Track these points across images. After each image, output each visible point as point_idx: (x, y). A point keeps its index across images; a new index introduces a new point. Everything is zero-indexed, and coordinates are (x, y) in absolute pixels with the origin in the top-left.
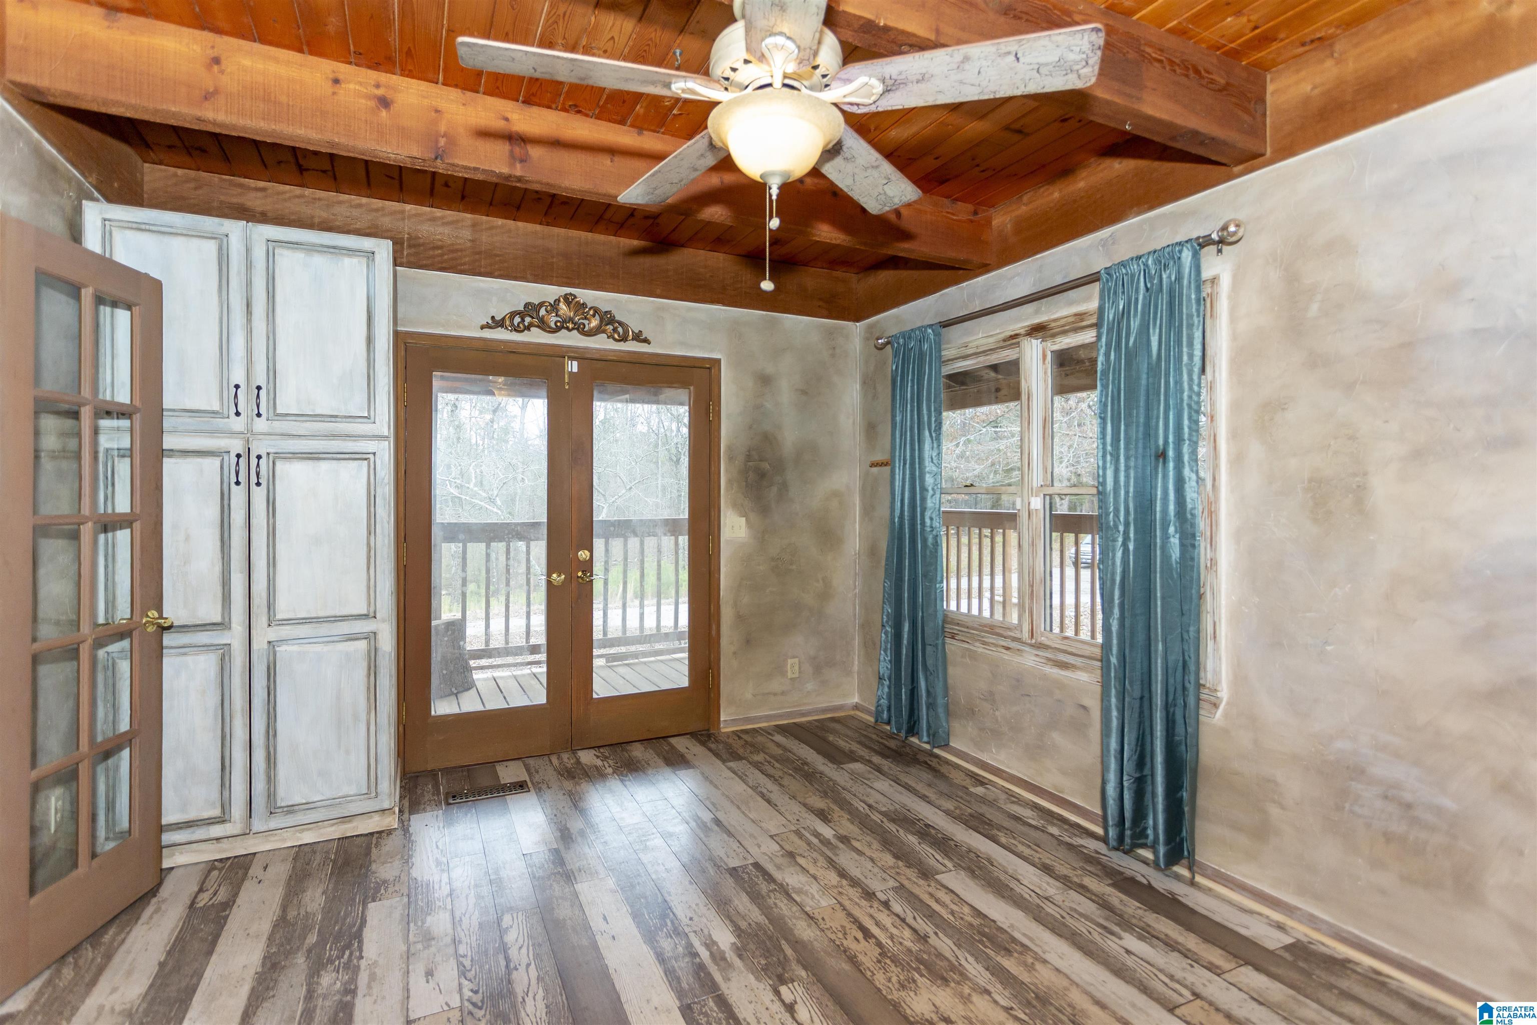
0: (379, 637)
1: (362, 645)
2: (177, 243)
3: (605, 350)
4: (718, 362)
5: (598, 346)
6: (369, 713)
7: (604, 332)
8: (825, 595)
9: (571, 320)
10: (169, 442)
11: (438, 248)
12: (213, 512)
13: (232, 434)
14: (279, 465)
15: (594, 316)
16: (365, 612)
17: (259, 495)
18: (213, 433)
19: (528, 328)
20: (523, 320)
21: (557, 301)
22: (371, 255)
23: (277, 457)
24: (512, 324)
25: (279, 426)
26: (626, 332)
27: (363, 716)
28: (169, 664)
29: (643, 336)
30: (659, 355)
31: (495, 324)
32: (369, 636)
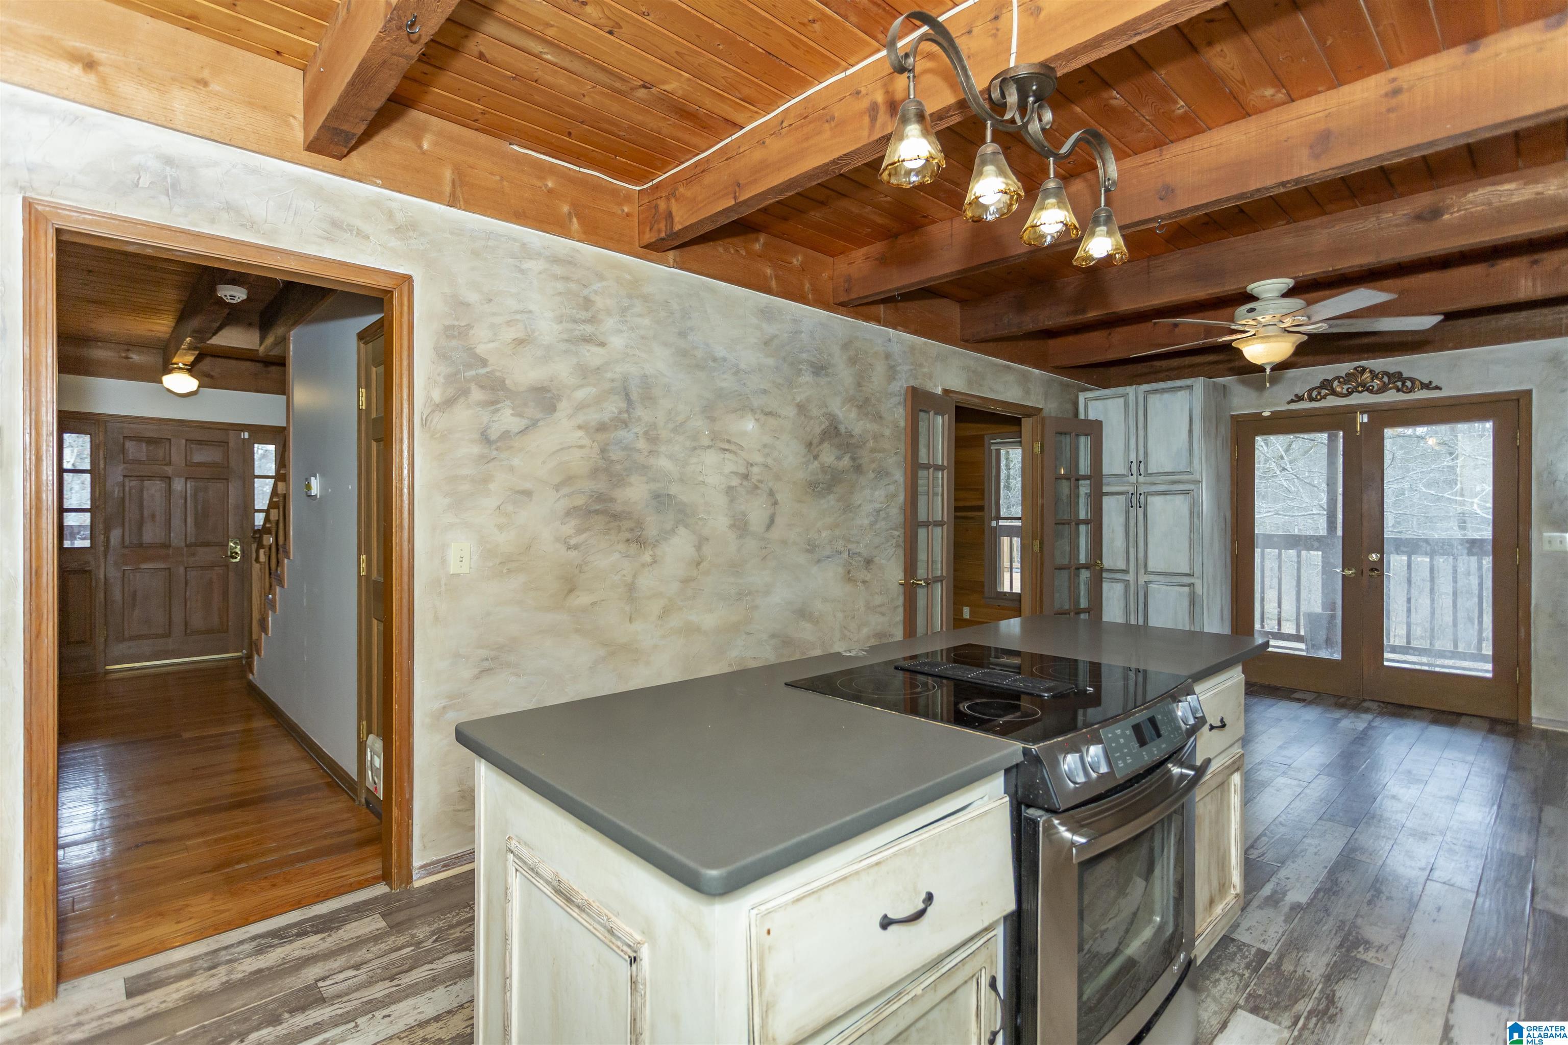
0: (1195, 586)
1: (1187, 589)
2: (1109, 402)
3: (1395, 402)
4: (1528, 391)
5: (1388, 400)
7: (1393, 388)
9: (1362, 384)
10: (1105, 489)
12: (1122, 520)
13: (1130, 484)
14: (1149, 498)
15: (1383, 378)
16: (1188, 573)
17: (1141, 511)
18: (1123, 484)
19: (1324, 397)
20: (1319, 393)
21: (1347, 375)
22: (1189, 389)
23: (1147, 494)
24: (1311, 397)
25: (1149, 479)
26: (1415, 385)
28: (1105, 586)
29: (1433, 385)
30: (1450, 397)
31: (1299, 398)
32: (1191, 585)
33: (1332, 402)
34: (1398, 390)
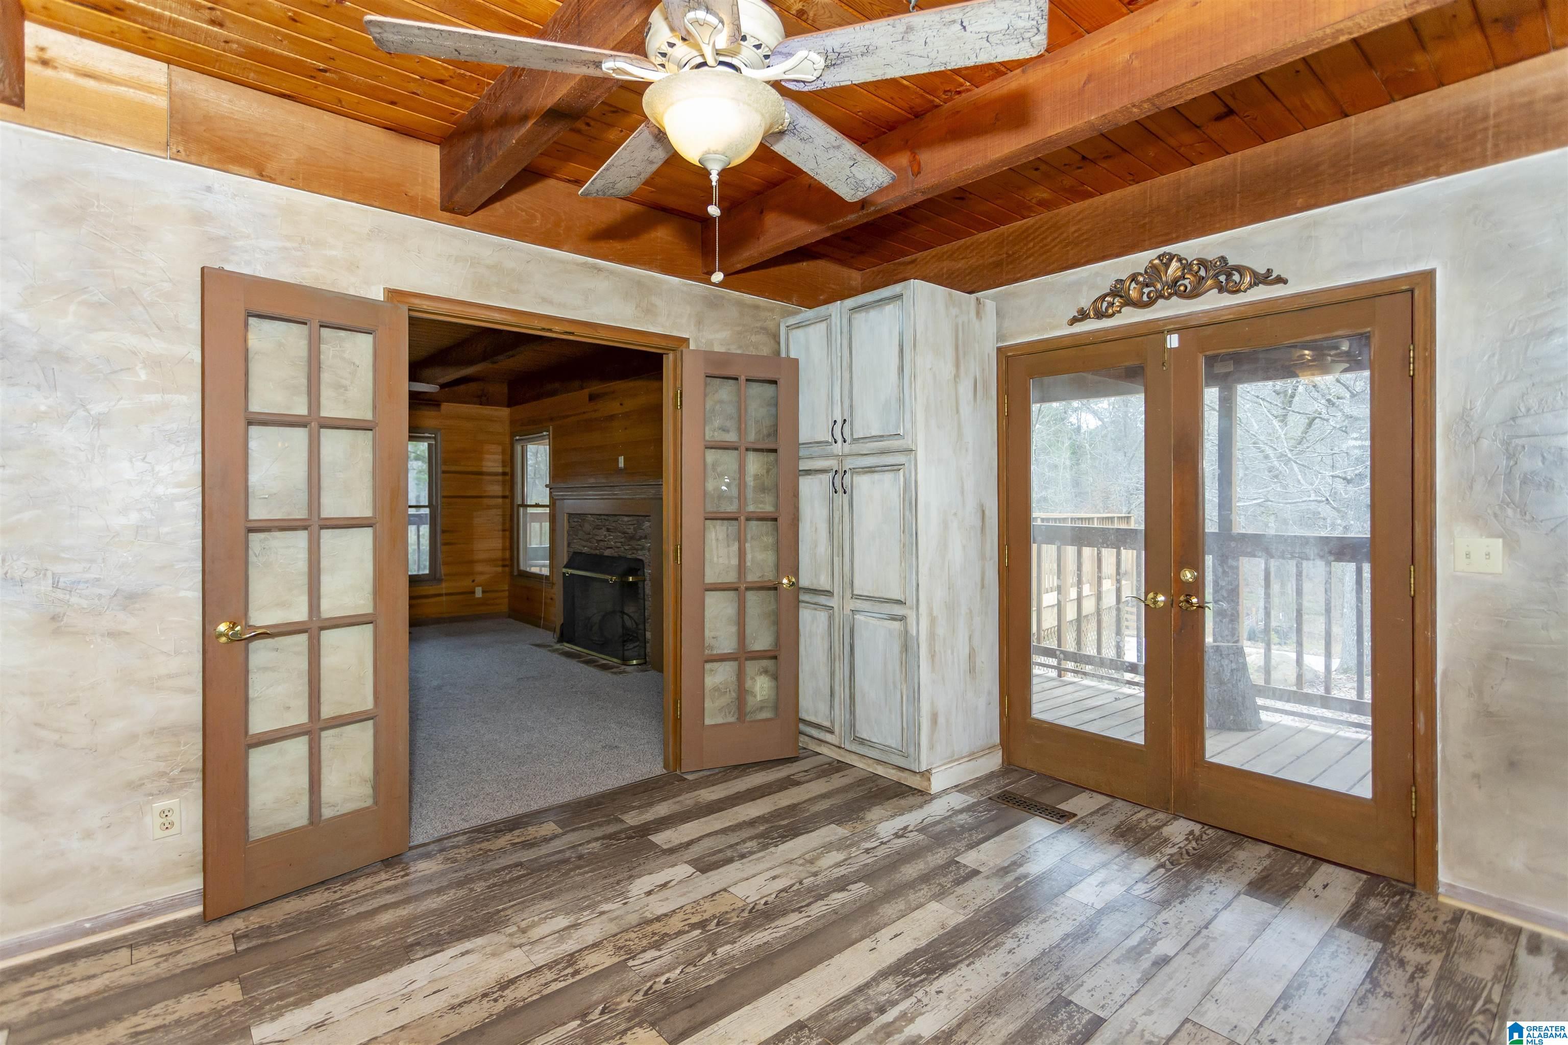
0: (908, 621)
1: (898, 625)
2: (812, 329)
3: (1216, 310)
4: (1427, 276)
5: (1206, 307)
7: (1213, 286)
9: (1166, 285)
10: (802, 465)
12: (824, 513)
13: (833, 456)
14: (854, 477)
15: (1198, 271)
16: (899, 598)
17: (845, 498)
18: (827, 456)
19: (1119, 310)
20: (1111, 303)
21: (1149, 268)
22: (902, 297)
23: (854, 471)
24: (1100, 311)
25: (856, 448)
26: (1244, 277)
29: (1274, 275)
31: (1082, 316)
32: (902, 619)
33: (1130, 317)
34: (1221, 290)
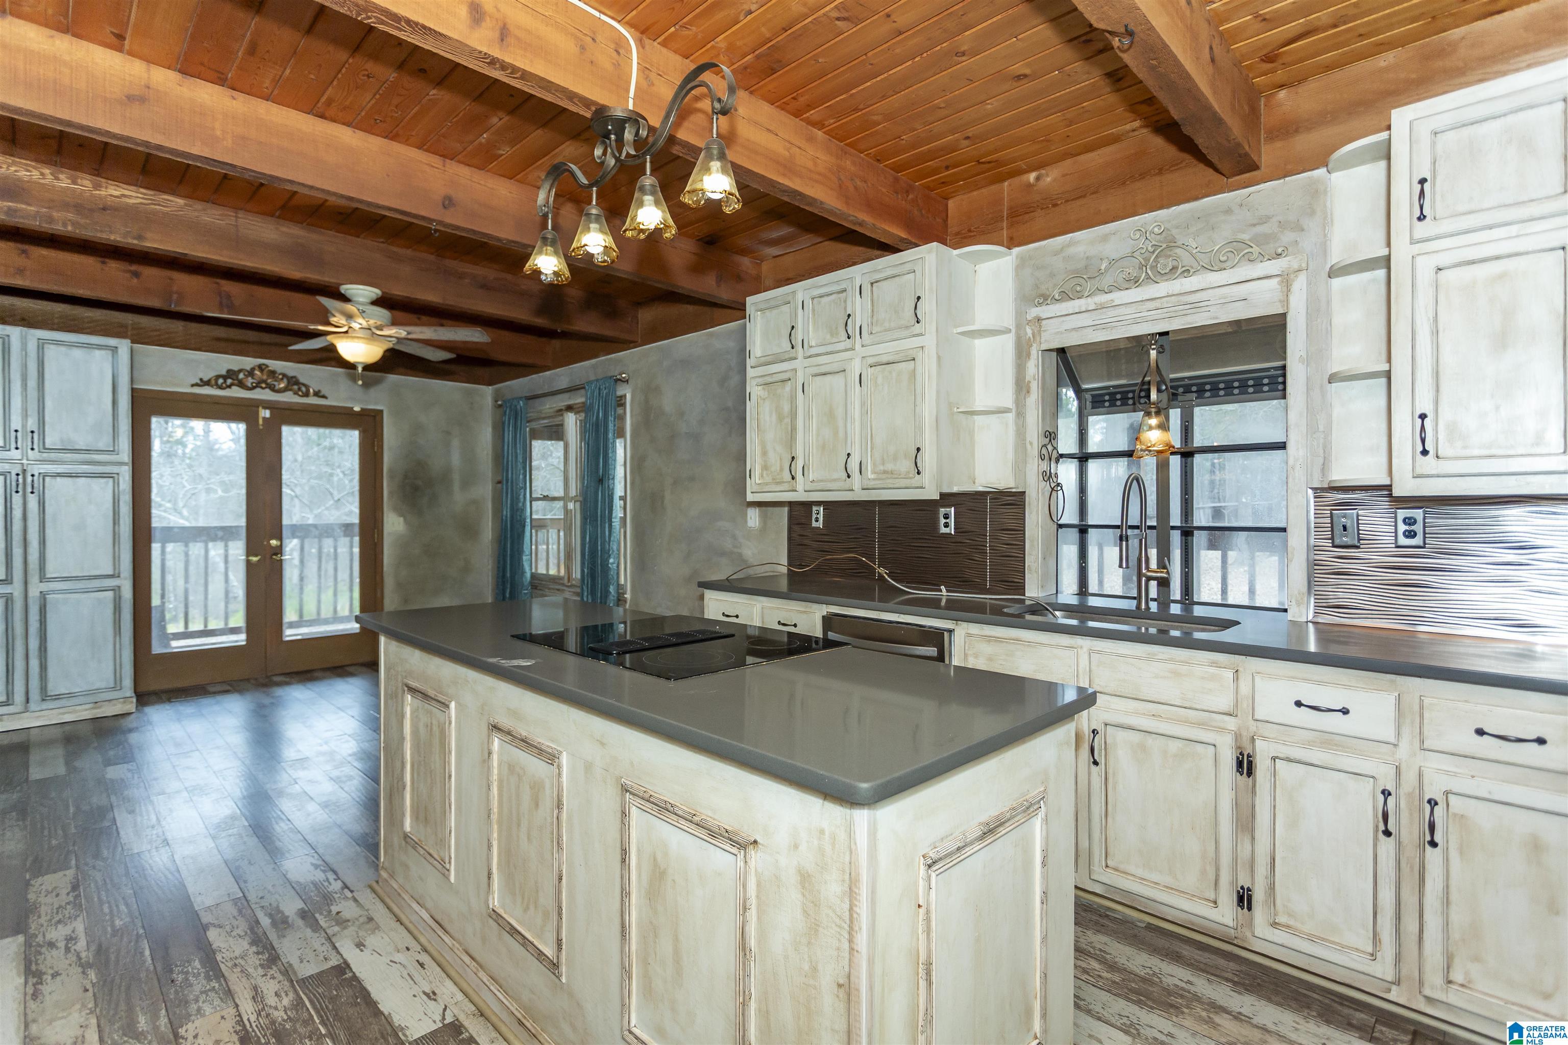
0: (122, 589)
1: (110, 594)
3: (291, 403)
4: (381, 411)
6: (115, 637)
7: (290, 390)
8: (467, 569)
9: (265, 381)
11: (156, 330)
13: (13, 461)
15: (282, 379)
16: (111, 573)
19: (229, 387)
20: (225, 382)
21: (253, 369)
22: (114, 350)
24: (217, 384)
25: (48, 456)
26: (308, 391)
27: (111, 639)
29: (322, 393)
30: (334, 407)
31: (205, 383)
32: (116, 588)
33: (237, 393)
34: (296, 393)
